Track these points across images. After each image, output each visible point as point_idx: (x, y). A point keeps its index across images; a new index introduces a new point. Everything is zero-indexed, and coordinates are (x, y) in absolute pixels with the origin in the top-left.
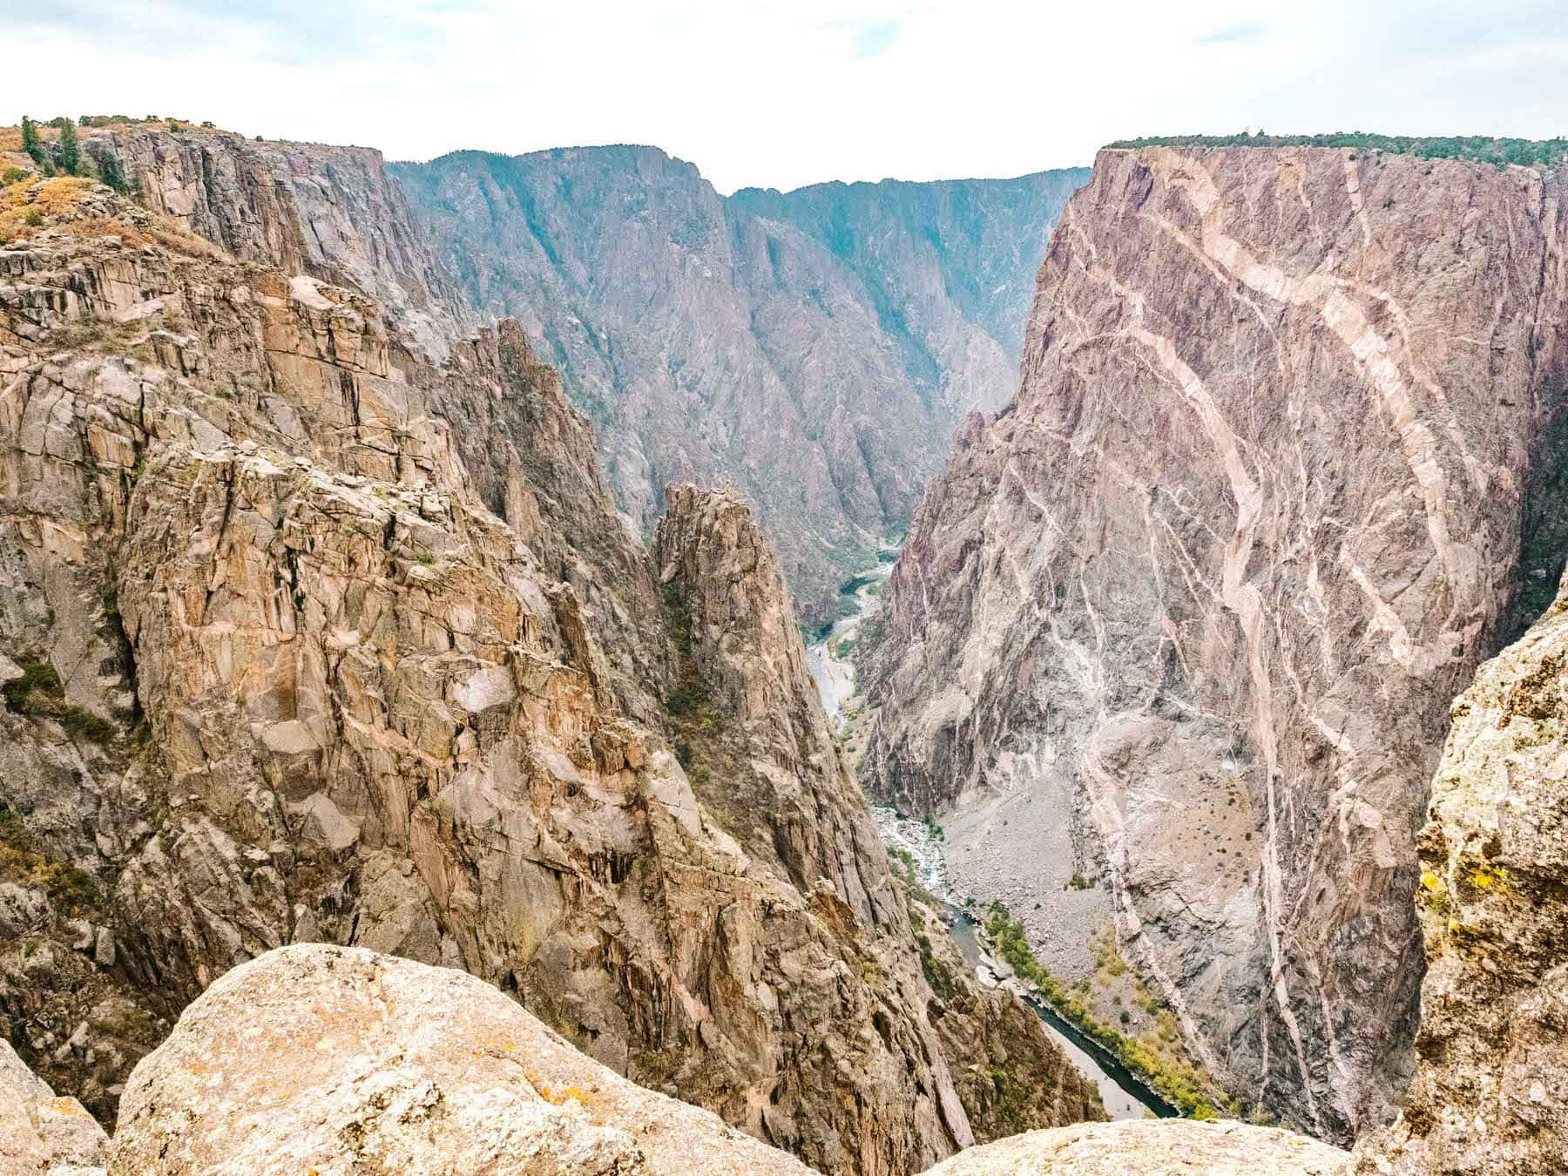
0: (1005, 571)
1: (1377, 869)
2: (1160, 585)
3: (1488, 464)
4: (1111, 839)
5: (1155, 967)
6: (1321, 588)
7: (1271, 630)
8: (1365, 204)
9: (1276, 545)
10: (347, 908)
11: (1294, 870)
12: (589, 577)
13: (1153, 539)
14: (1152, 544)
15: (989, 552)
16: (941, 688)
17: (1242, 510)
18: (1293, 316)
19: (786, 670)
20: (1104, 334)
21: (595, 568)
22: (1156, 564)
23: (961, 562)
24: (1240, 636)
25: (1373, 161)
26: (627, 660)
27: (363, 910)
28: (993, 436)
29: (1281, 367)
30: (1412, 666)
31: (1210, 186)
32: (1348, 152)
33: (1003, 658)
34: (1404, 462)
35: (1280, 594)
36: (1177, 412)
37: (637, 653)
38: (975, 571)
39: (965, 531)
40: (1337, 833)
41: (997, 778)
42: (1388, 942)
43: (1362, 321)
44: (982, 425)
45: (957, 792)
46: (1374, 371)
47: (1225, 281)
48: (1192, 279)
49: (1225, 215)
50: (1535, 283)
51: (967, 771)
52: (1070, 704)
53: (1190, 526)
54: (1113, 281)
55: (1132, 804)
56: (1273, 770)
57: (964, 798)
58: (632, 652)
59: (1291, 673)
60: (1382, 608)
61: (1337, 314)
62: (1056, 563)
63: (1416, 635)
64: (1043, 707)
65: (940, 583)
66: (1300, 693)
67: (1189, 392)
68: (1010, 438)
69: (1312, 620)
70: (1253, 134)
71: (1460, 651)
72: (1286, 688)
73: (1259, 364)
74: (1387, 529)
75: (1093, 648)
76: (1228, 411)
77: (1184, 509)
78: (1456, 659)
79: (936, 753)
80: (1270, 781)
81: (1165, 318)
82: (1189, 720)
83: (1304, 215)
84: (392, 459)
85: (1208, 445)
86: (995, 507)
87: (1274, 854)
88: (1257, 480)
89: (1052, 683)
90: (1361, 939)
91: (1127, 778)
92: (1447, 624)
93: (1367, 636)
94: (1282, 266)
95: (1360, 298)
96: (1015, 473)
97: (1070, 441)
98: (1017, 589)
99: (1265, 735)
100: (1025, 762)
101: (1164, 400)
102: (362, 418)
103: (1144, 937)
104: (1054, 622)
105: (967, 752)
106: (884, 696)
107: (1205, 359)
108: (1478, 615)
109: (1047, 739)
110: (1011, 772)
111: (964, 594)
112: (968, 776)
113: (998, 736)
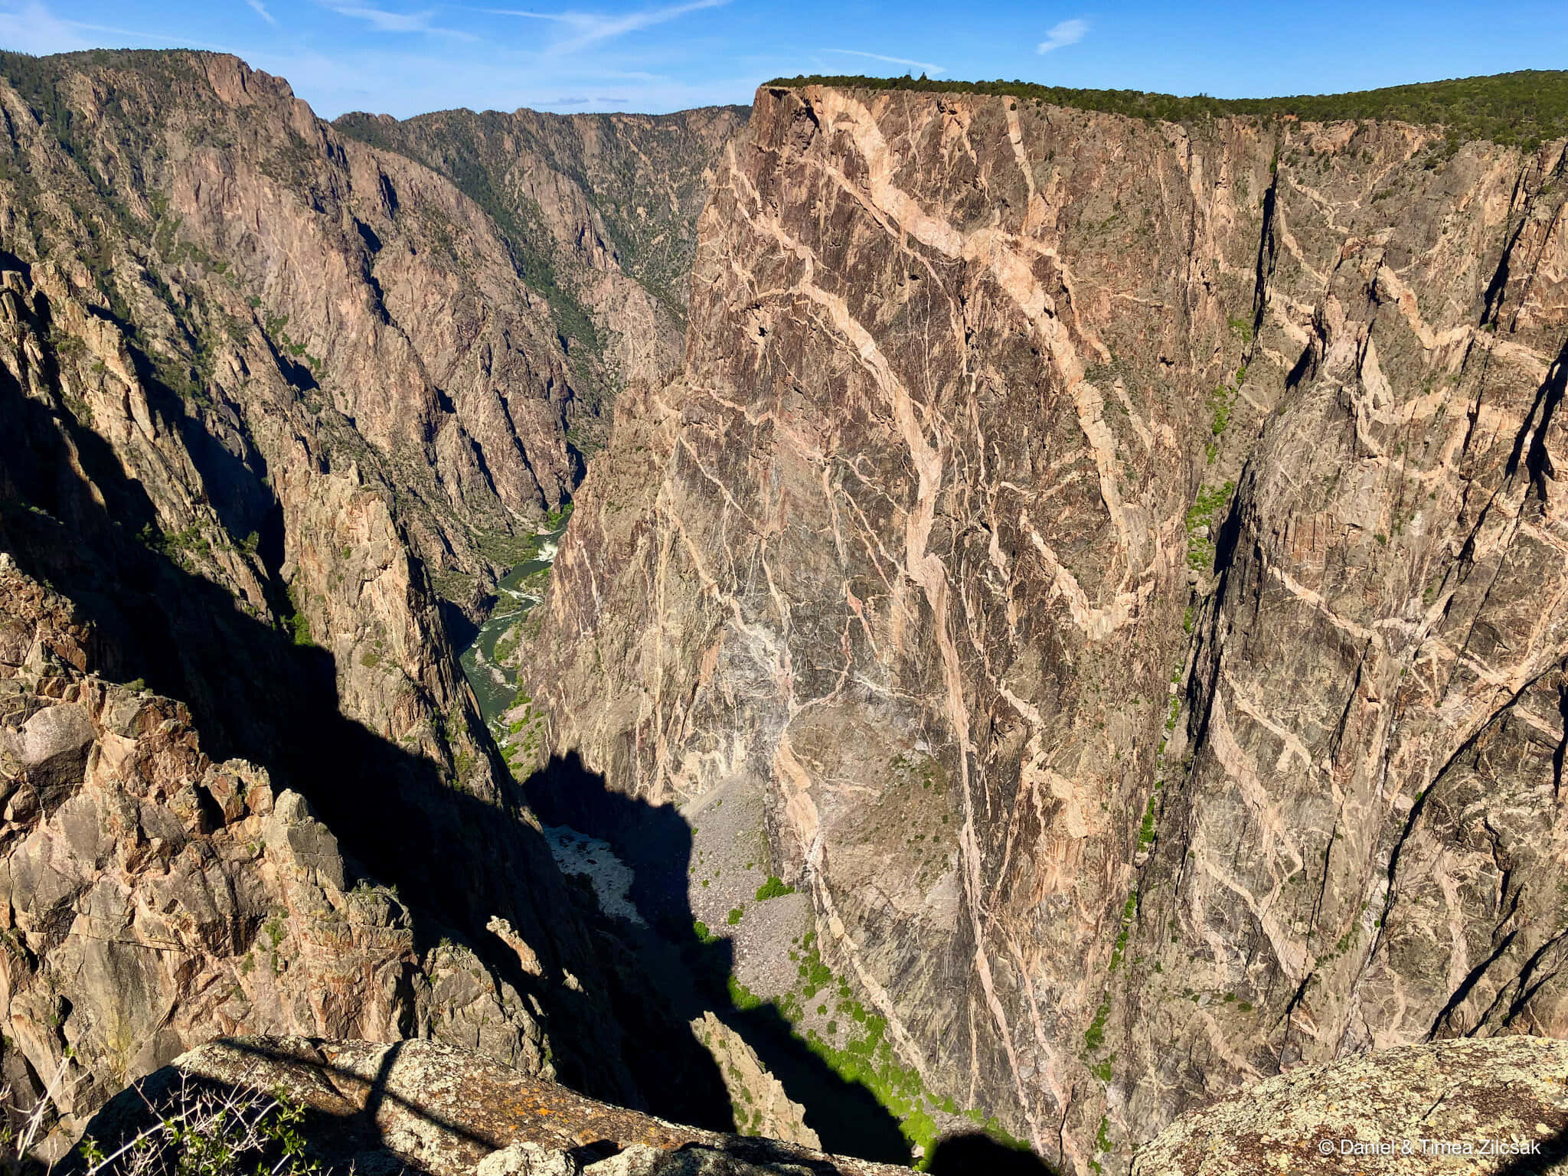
0: (681, 552)
1: (1071, 839)
2: (844, 560)
3: (1152, 423)
4: (809, 837)
5: (861, 970)
6: (1002, 555)
7: (956, 601)
8: (1028, 155)
9: (958, 513)
11: (992, 850)
13: (835, 512)
14: (834, 519)
15: (663, 533)
17: (923, 479)
20: (773, 291)
22: (839, 539)
23: (633, 545)
24: (925, 608)
25: (1034, 111)
28: (660, 405)
29: (954, 326)
30: (1092, 630)
31: (875, 131)
32: (1008, 101)
33: (683, 650)
34: (1076, 423)
35: (964, 564)
36: (853, 376)
38: (649, 555)
39: (635, 511)
40: (1032, 807)
41: (684, 783)
42: (1085, 914)
43: (1030, 278)
44: (647, 392)
46: (1043, 331)
47: (895, 234)
48: (861, 232)
49: (892, 163)
50: (1186, 241)
51: (650, 776)
52: (757, 694)
53: (871, 496)
54: (780, 233)
55: (829, 796)
56: (966, 747)
59: (979, 646)
60: (1061, 573)
61: (1007, 271)
62: (735, 543)
63: (1094, 598)
64: (730, 700)
65: (611, 570)
66: (988, 665)
67: (864, 354)
68: (679, 406)
69: (996, 589)
70: (916, 77)
71: (1135, 612)
72: (974, 660)
73: (932, 323)
74: (1062, 491)
75: (778, 632)
76: (904, 373)
78: (1132, 621)
79: (615, 760)
80: (964, 759)
81: (836, 275)
82: (880, 701)
83: (970, 164)
85: (885, 411)
86: (666, 484)
87: (972, 835)
88: (936, 446)
89: (739, 673)
90: (1059, 912)
91: (821, 769)
92: (1122, 585)
93: (1049, 602)
94: (949, 219)
95: (1026, 253)
96: (686, 445)
97: (743, 408)
98: (695, 572)
99: (956, 712)
100: (713, 761)
101: (839, 363)
103: (847, 940)
104: (736, 607)
105: (649, 757)
106: (553, 701)
107: (878, 318)
108: (1149, 575)
109: (736, 734)
110: (699, 774)
111: (638, 581)
112: (652, 783)
113: (682, 736)
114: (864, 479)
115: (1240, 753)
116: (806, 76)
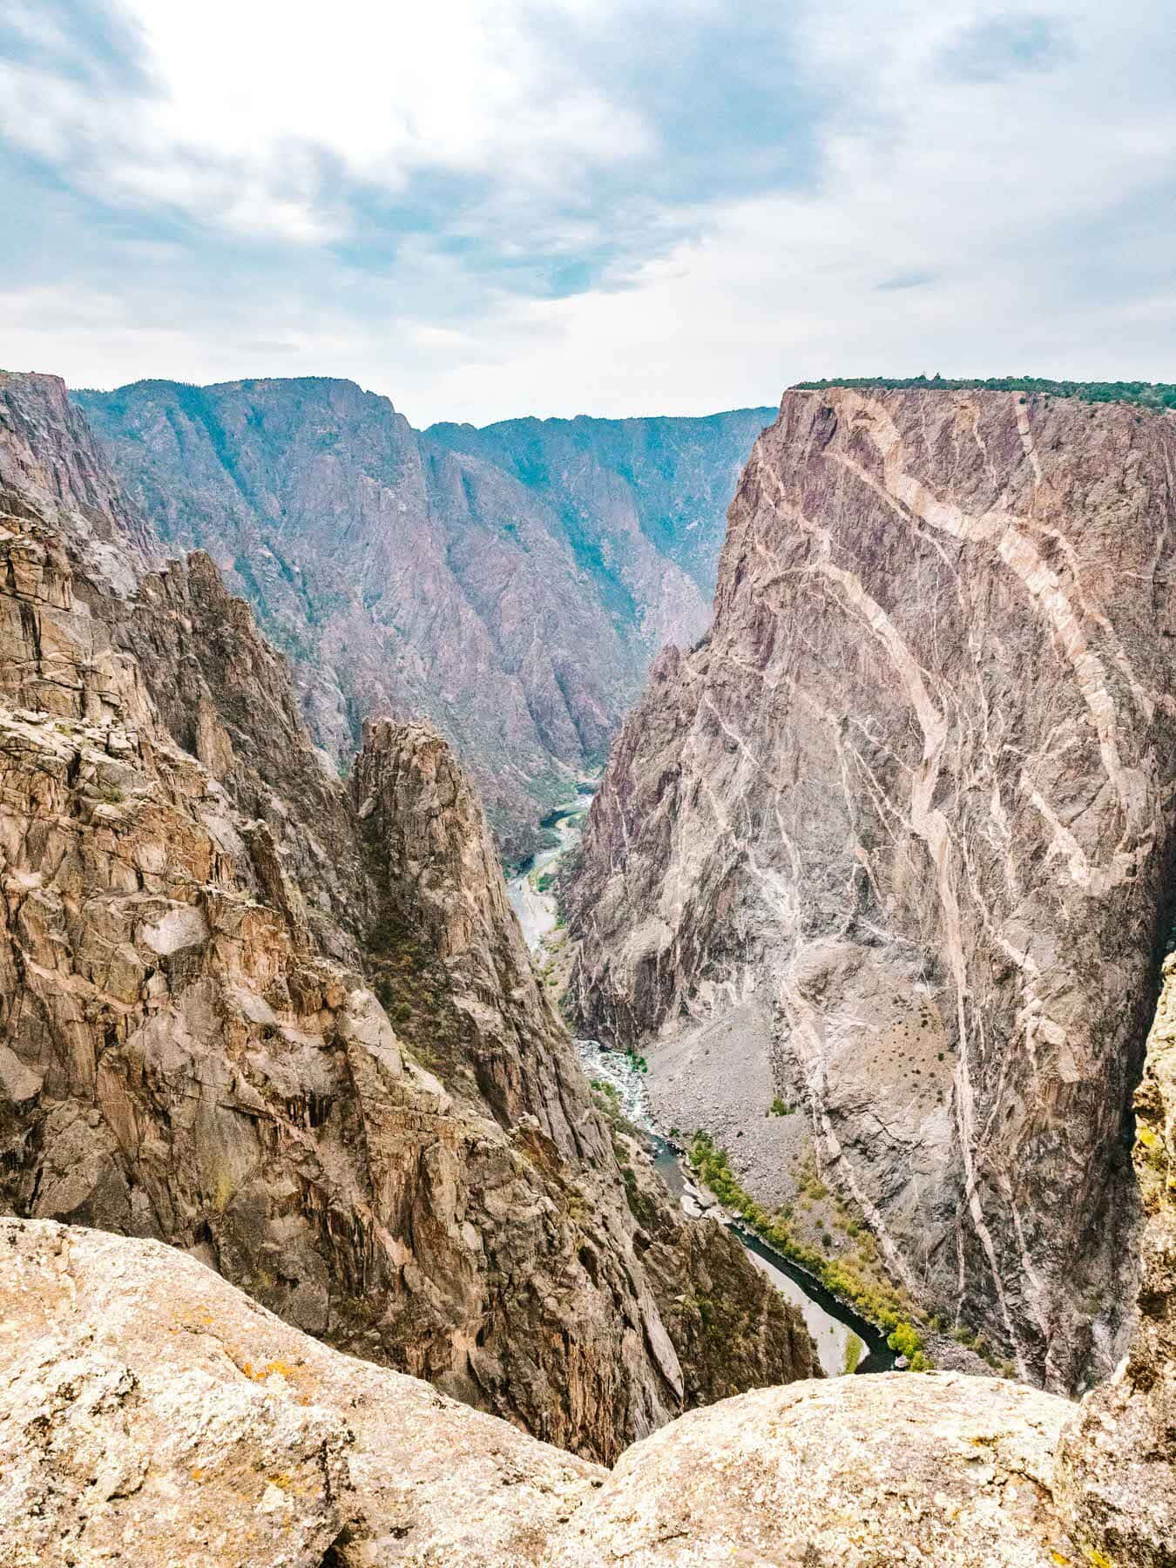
0: (702, 801)
1: (1062, 1084)
2: (852, 813)
3: (1154, 692)
4: (811, 1064)
5: (855, 1189)
6: (1003, 813)
7: (958, 855)
8: (1035, 445)
9: (961, 773)
10: (30, 1162)
11: (985, 1088)
12: (284, 813)
13: (845, 769)
14: (844, 774)
15: (687, 783)
16: (642, 919)
17: (928, 740)
18: (971, 552)
19: (486, 905)
20: (794, 569)
21: (292, 806)
22: (848, 794)
23: (659, 794)
24: (928, 862)
25: (1042, 404)
26: (324, 898)
27: (47, 1164)
28: (689, 670)
29: (962, 601)
30: (1090, 887)
31: (891, 427)
32: (1018, 395)
33: (702, 888)
34: (1078, 691)
35: (966, 822)
36: (864, 646)
37: (335, 891)
38: (673, 804)
39: (663, 762)
40: (1024, 1051)
41: (698, 1008)
42: (1074, 1155)
43: (1036, 556)
44: (678, 658)
45: (660, 1021)
46: (1048, 604)
47: (908, 518)
48: (877, 516)
49: (906, 455)
51: (668, 1000)
52: (768, 932)
53: (879, 755)
54: (801, 519)
55: (830, 1029)
56: (963, 991)
57: (667, 1029)
58: (329, 890)
59: (977, 897)
60: (1060, 832)
61: (1013, 551)
62: (751, 794)
63: (1093, 857)
64: (742, 937)
65: (639, 815)
66: (986, 916)
67: (876, 625)
68: (704, 671)
69: (996, 845)
70: (930, 377)
71: (1133, 871)
72: (973, 911)
73: (940, 598)
74: (1063, 756)
75: (789, 877)
76: (914, 645)
77: (874, 739)
78: (1130, 879)
79: (638, 984)
80: (961, 1002)
81: (852, 554)
82: (882, 944)
83: (979, 455)
84: (77, 694)
85: (895, 677)
86: (692, 739)
87: (966, 1073)
88: (941, 710)
89: (752, 912)
90: (1049, 1152)
91: (824, 1004)
92: (1121, 846)
93: (1047, 858)
94: (960, 504)
95: (1033, 535)
96: (711, 705)
97: (762, 673)
98: (714, 819)
99: (954, 958)
100: (725, 990)
101: (853, 634)
102: (45, 652)
103: (844, 1160)
104: (750, 852)
105: (669, 983)
106: (585, 929)
107: (889, 594)
108: (1149, 837)
109: (747, 967)
110: (712, 1001)
111: (663, 825)
112: (670, 1007)
113: (698, 966)
116: (829, 379)
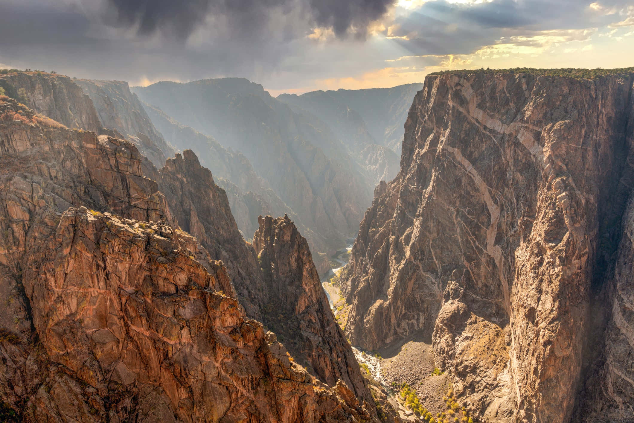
1: (556, 357)
2: (462, 248)
3: (584, 193)
5: (471, 405)
6: (525, 245)
7: (507, 263)
8: (530, 94)
9: (507, 229)
10: (133, 410)
11: (523, 360)
12: (228, 257)
13: (458, 229)
14: (458, 232)
16: (376, 295)
17: (492, 216)
18: (506, 138)
19: (313, 292)
20: (433, 148)
21: (230, 254)
22: (460, 239)
23: (380, 242)
24: (495, 266)
25: (531, 78)
26: (245, 292)
27: (140, 411)
28: (390, 190)
29: (503, 159)
31: (471, 89)
32: (522, 75)
33: (401, 282)
35: (510, 249)
36: (464, 178)
37: (250, 288)
38: (387, 247)
39: (382, 230)
41: (401, 331)
42: (562, 387)
43: (533, 140)
44: (386, 186)
45: (385, 338)
46: (539, 159)
47: (479, 126)
48: (466, 126)
49: (476, 100)
50: (596, 123)
51: (388, 328)
52: (429, 298)
53: (472, 223)
54: (435, 127)
56: (512, 320)
57: (388, 341)
58: (247, 289)
59: (517, 280)
60: (549, 252)
61: (523, 137)
62: (420, 241)
63: (563, 262)
64: (418, 301)
65: (373, 251)
67: (469, 170)
68: (398, 191)
70: (485, 69)
71: (580, 268)
73: (494, 158)
74: (549, 221)
75: (437, 275)
76: (484, 177)
78: (579, 271)
79: (376, 322)
80: (512, 325)
81: (457, 141)
82: (477, 302)
83: (508, 98)
84: (145, 212)
85: (477, 190)
86: (393, 219)
87: (515, 354)
88: (497, 204)
89: (421, 291)
91: (454, 328)
92: (575, 257)
93: (545, 264)
94: (500, 119)
95: (531, 131)
96: (401, 205)
97: (422, 191)
98: (405, 252)
99: (508, 306)
100: (412, 323)
101: (459, 174)
102: (131, 194)
104: (420, 265)
105: (389, 321)
106: (353, 300)
107: (473, 157)
108: (586, 253)
109: (421, 314)
110: (407, 328)
111: (383, 256)
112: (389, 331)
113: (401, 314)
114: (469, 216)
115: (626, 324)
116: (444, 71)
